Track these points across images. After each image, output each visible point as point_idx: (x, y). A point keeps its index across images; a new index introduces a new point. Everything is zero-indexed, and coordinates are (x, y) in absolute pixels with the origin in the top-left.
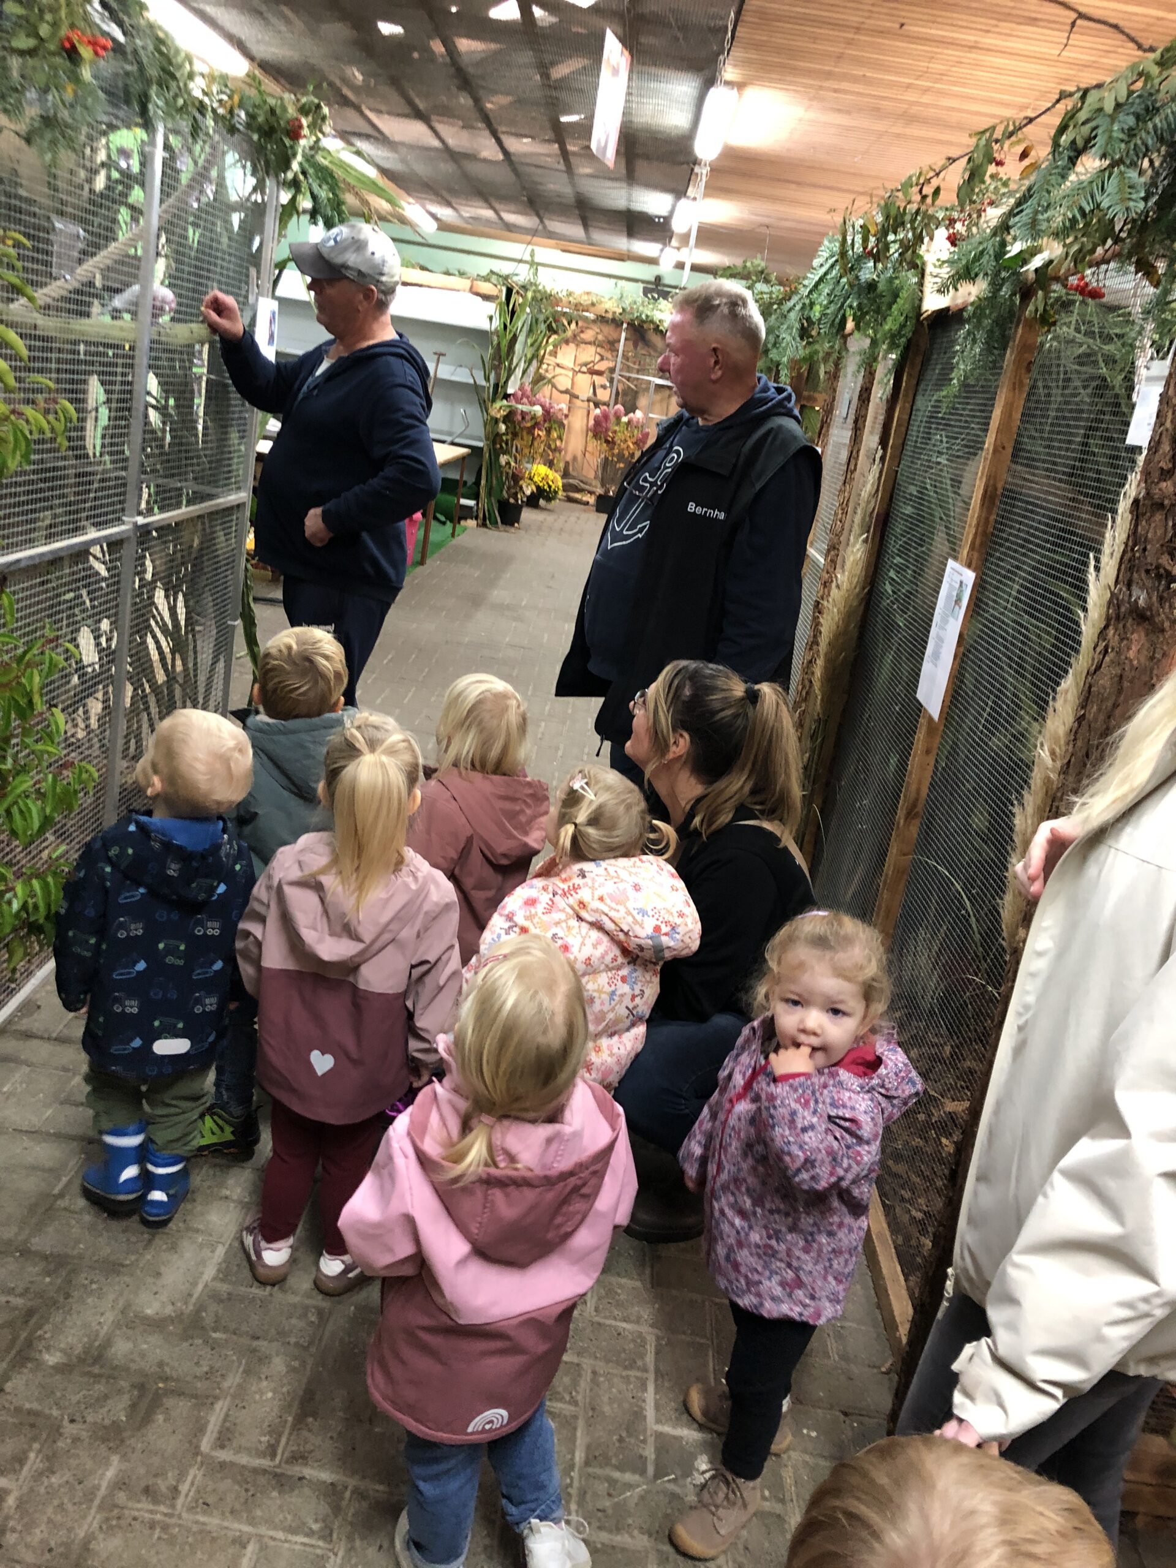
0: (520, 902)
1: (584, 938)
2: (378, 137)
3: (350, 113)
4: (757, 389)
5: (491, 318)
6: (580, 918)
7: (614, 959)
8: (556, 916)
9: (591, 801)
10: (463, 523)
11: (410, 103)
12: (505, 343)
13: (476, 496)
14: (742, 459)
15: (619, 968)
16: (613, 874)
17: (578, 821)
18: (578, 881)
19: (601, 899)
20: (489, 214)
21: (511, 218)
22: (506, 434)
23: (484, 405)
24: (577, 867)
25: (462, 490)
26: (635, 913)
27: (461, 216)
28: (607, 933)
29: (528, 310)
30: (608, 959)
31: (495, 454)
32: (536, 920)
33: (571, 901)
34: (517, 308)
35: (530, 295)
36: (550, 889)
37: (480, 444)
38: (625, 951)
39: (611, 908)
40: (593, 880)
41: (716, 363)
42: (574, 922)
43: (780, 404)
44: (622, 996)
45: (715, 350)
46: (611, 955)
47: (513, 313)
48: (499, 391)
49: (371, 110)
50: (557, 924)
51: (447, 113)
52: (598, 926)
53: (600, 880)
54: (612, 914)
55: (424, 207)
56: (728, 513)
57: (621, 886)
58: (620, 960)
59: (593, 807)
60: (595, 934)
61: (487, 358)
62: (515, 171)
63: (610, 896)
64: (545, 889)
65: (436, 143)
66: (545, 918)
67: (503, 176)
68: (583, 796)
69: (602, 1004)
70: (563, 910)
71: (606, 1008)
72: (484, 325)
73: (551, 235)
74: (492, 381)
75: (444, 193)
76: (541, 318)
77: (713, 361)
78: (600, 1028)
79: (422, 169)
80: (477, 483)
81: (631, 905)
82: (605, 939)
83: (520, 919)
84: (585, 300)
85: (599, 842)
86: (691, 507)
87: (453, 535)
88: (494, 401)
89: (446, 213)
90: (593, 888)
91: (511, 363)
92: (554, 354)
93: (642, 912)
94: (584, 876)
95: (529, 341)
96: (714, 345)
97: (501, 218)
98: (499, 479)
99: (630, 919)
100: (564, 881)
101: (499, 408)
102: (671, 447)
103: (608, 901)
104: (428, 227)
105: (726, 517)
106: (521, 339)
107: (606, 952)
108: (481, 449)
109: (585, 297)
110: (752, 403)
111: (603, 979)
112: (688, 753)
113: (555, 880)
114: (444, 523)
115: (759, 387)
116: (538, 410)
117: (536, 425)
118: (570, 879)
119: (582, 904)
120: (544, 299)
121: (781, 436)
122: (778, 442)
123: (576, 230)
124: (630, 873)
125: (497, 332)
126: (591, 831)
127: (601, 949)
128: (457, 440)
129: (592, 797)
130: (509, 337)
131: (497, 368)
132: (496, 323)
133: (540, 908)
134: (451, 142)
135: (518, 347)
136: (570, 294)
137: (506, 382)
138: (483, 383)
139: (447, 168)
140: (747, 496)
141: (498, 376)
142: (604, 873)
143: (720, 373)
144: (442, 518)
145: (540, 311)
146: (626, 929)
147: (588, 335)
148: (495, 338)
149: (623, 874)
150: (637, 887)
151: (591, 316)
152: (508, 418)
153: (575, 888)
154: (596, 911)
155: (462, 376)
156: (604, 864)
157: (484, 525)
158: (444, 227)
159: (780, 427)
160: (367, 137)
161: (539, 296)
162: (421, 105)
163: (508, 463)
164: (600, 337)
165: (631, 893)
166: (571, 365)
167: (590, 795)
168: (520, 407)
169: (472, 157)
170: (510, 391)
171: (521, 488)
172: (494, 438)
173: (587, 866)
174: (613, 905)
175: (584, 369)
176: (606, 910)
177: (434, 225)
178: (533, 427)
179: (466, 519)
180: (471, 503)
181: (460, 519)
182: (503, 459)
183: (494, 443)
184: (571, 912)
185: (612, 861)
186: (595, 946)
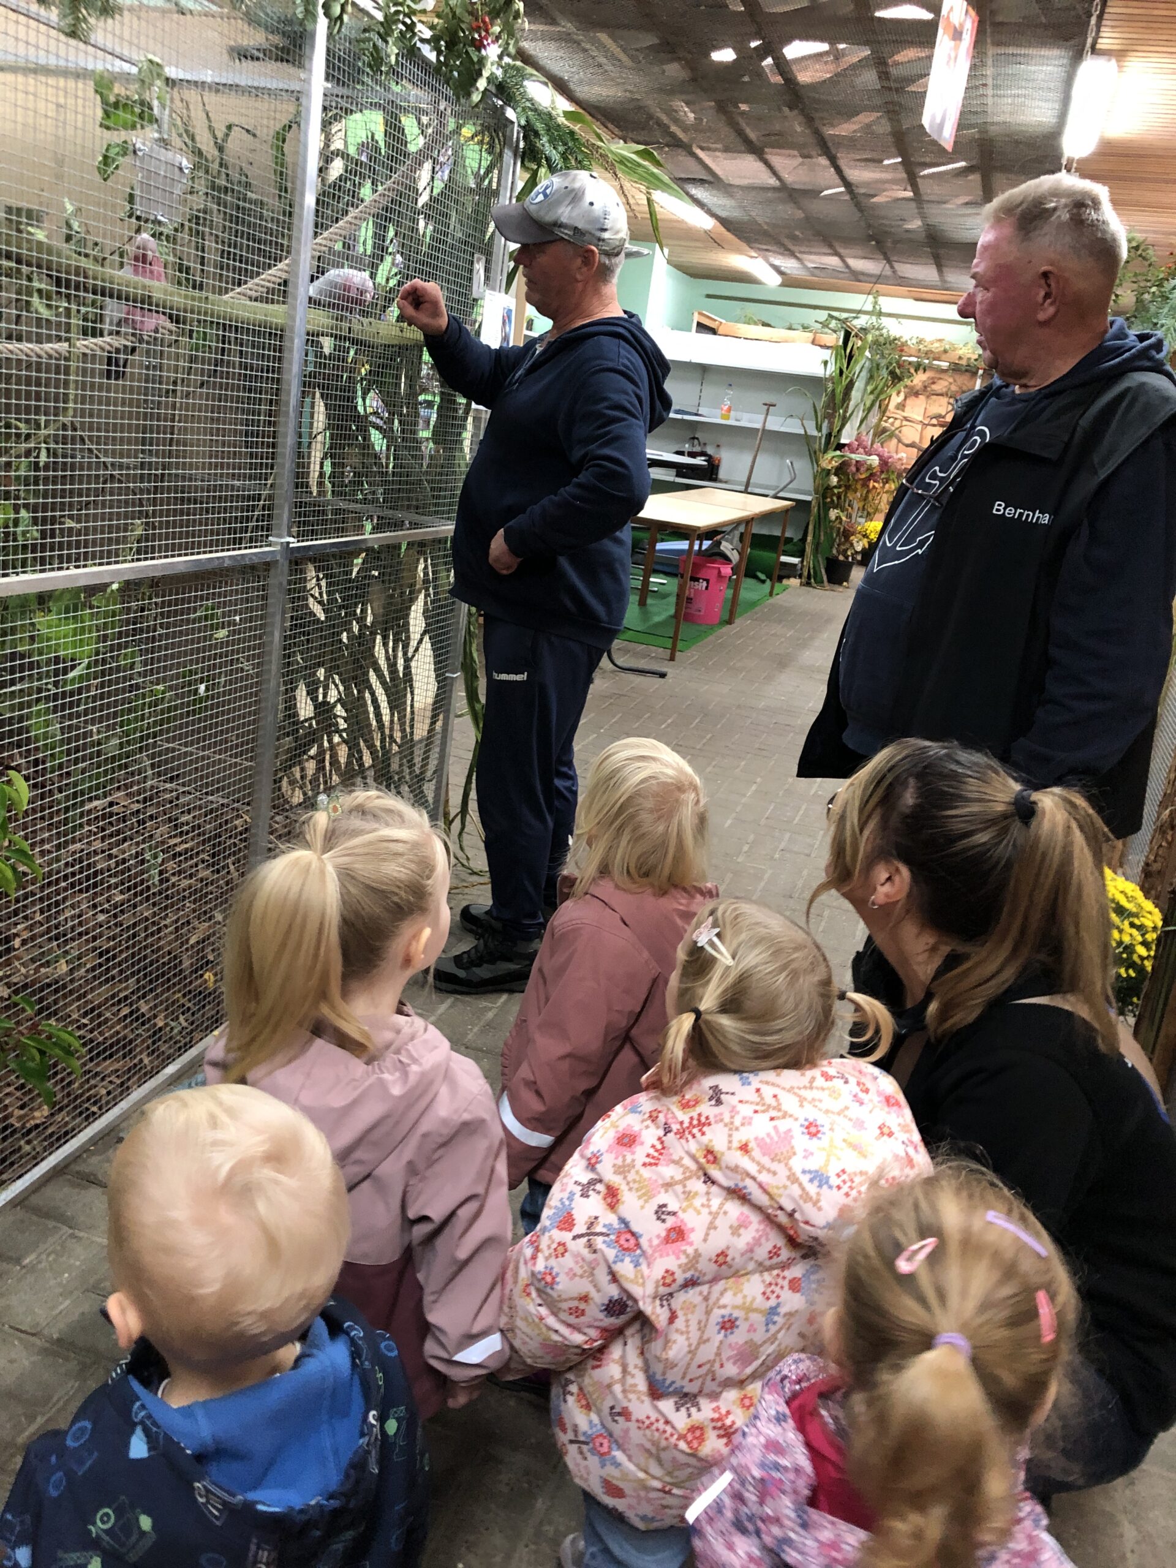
0: (611, 1135)
1: (715, 1215)
2: (712, 181)
3: (683, 158)
4: (1108, 335)
5: (826, 363)
6: (709, 1180)
7: (774, 1253)
8: (668, 1171)
9: (728, 968)
10: (785, 582)
11: (740, 133)
12: (840, 390)
13: (801, 554)
14: (1079, 432)
15: (784, 1266)
16: (769, 1100)
17: (702, 1007)
18: (706, 1109)
19: (744, 1148)
20: (833, 261)
21: (857, 264)
22: (838, 487)
23: (814, 457)
24: (709, 1082)
25: (782, 547)
26: (805, 1179)
27: (805, 267)
28: (758, 1208)
29: (867, 354)
30: (762, 1253)
31: (825, 507)
32: (631, 1176)
33: (693, 1146)
34: (856, 352)
35: (870, 338)
36: (661, 1118)
37: (809, 498)
38: (792, 1242)
39: (762, 1168)
40: (733, 1111)
41: (1047, 296)
42: (698, 1185)
43: (1144, 354)
44: (790, 1315)
45: (1046, 275)
46: (768, 1246)
47: (851, 357)
48: (832, 442)
49: (702, 149)
50: (668, 1185)
51: (781, 141)
52: (738, 1194)
53: (746, 1110)
54: (764, 1178)
55: (767, 261)
56: (1054, 513)
57: (783, 1125)
58: (785, 1254)
59: (730, 979)
60: (734, 1210)
61: (820, 405)
62: (858, 205)
63: (760, 1142)
64: (653, 1117)
65: (773, 182)
66: (646, 1173)
67: (844, 213)
68: (713, 961)
69: (752, 1329)
70: (677, 1162)
71: (759, 1337)
72: (818, 371)
73: (902, 281)
74: (825, 431)
75: (786, 242)
76: (883, 362)
77: (1042, 293)
78: (749, 1370)
79: (761, 215)
80: (804, 540)
81: (797, 1164)
82: (755, 1218)
83: (606, 1169)
84: (936, 347)
85: (743, 1042)
86: (999, 508)
87: (771, 594)
88: (825, 452)
89: (789, 265)
90: (731, 1127)
91: (845, 411)
92: (901, 406)
93: (818, 1177)
94: (719, 1102)
95: (869, 388)
96: (1044, 268)
97: (848, 266)
98: (829, 536)
99: (795, 1190)
100: (686, 1106)
101: (830, 460)
102: (973, 427)
103: (756, 1153)
104: (772, 280)
105: (1052, 522)
106: (859, 385)
107: (757, 1242)
108: (809, 503)
109: (937, 345)
110: (1102, 352)
111: (753, 1287)
112: (909, 895)
113: (672, 1104)
114: (763, 582)
115: (1111, 331)
116: (874, 460)
117: (872, 476)
118: (697, 1102)
119: (711, 1155)
120: (885, 345)
121: (1142, 399)
122: (1138, 407)
123: (926, 272)
124: (802, 1100)
125: (831, 378)
126: (726, 1022)
127: (747, 1236)
128: (781, 494)
129: (729, 962)
130: (844, 383)
131: (830, 417)
132: (832, 369)
133: (640, 1154)
134: (788, 178)
135: (856, 394)
136: (920, 342)
137: (840, 431)
138: (815, 433)
139: (788, 211)
140: (1087, 485)
141: (831, 424)
142: (755, 1097)
143: (1051, 310)
144: (762, 577)
145: (883, 356)
146: (789, 1207)
147: (939, 387)
148: (830, 385)
149: (789, 1102)
150: (812, 1130)
151: (944, 365)
152: (840, 470)
153: (702, 1124)
154: (735, 1169)
155: (793, 427)
156: (755, 1080)
157: (808, 584)
158: (789, 282)
159: (1143, 385)
160: (702, 182)
161: (882, 340)
162: (752, 135)
163: (838, 518)
164: (954, 388)
165: (801, 1141)
166: (920, 418)
167: (724, 956)
168: (853, 456)
169: (813, 193)
170: (843, 441)
171: (852, 545)
172: (824, 492)
173: (726, 1082)
174: (766, 1161)
175: (934, 421)
176: (752, 1169)
177: (777, 280)
178: (869, 479)
179: (788, 577)
180: (795, 560)
181: (780, 579)
182: (833, 514)
183: (824, 497)
184: (693, 1166)
185: (770, 1075)
186: (735, 1230)
